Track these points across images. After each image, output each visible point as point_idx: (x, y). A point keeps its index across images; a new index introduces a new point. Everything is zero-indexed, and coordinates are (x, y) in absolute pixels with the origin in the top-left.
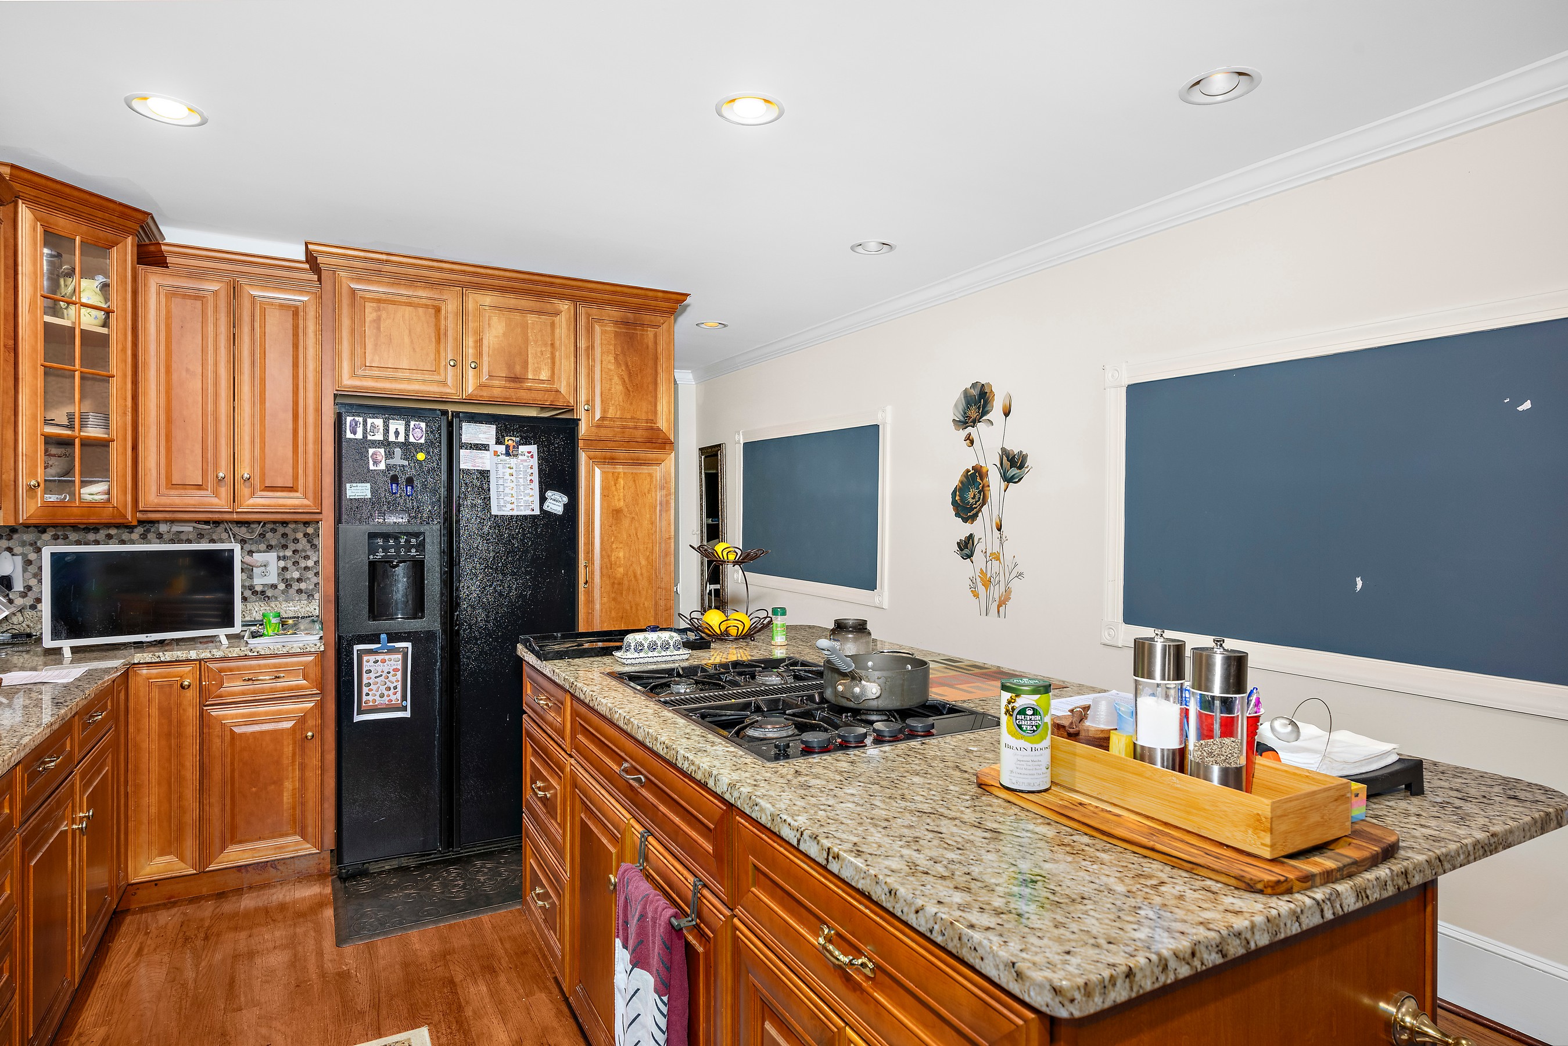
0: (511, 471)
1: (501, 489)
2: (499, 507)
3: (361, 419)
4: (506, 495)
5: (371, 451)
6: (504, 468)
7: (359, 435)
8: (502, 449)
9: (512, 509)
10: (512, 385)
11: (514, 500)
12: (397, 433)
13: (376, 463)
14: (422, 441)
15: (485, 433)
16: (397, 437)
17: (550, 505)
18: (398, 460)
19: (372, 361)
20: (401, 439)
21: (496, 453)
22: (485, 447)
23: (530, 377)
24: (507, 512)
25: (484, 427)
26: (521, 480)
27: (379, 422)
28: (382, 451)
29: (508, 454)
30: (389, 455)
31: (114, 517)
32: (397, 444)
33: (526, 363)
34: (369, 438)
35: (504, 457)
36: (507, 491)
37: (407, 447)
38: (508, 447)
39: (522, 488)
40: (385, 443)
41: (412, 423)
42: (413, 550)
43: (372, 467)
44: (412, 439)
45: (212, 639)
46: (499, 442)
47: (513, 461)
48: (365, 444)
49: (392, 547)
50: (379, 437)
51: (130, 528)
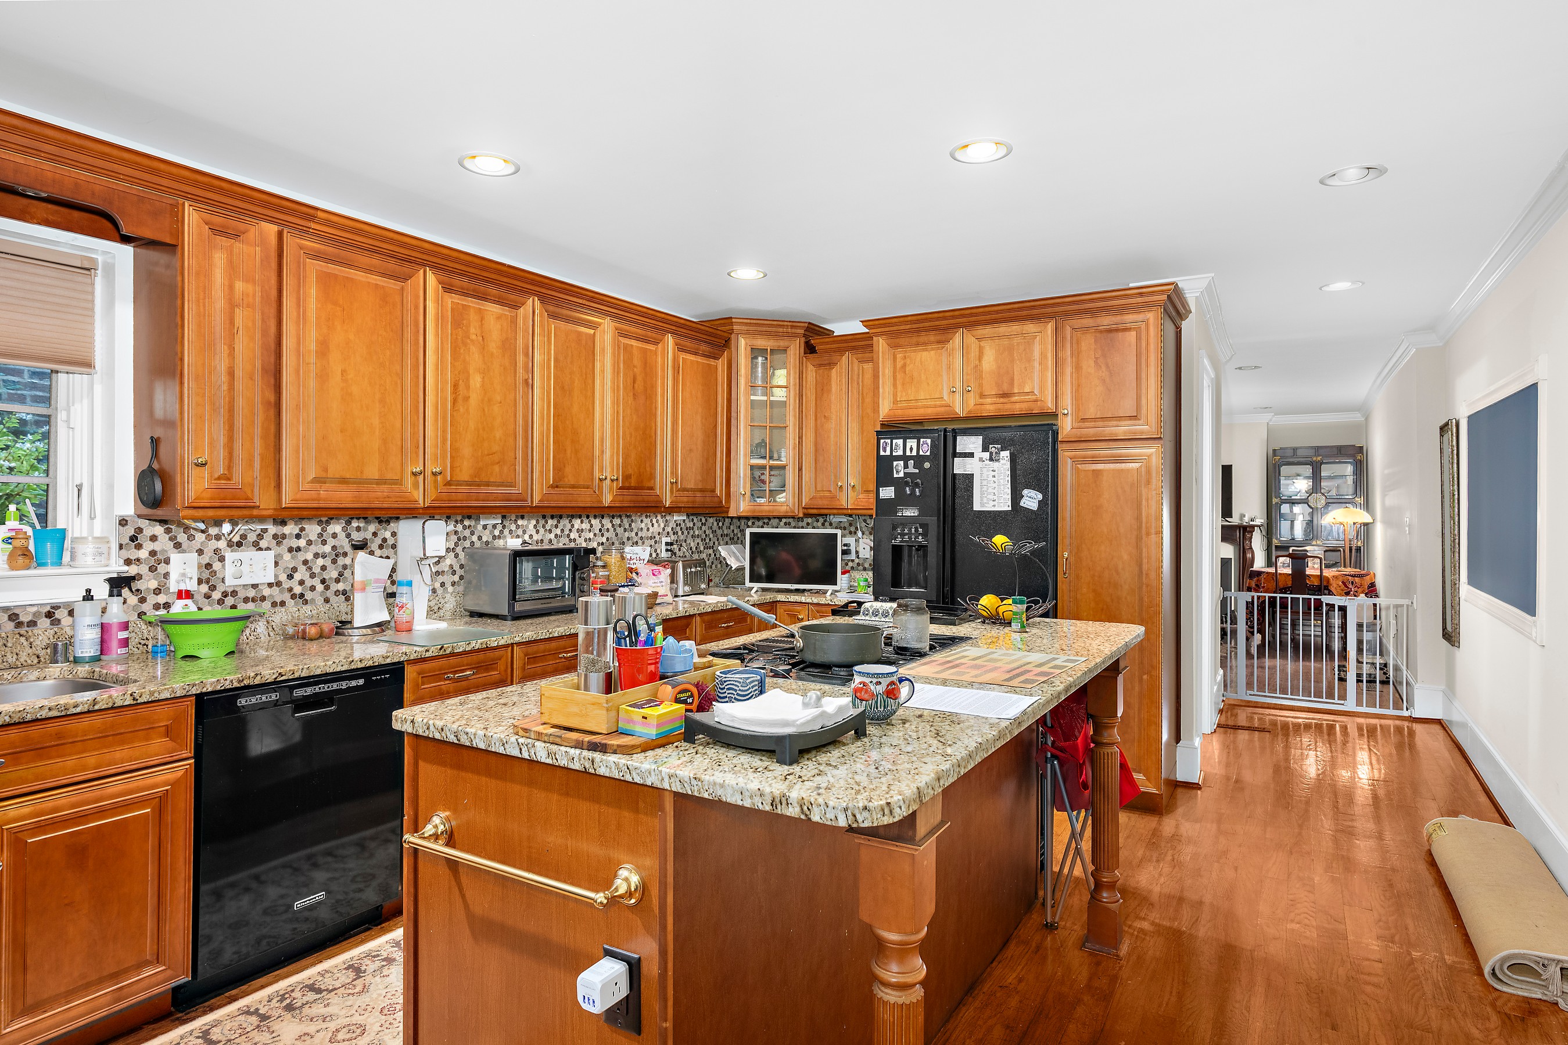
0: (994, 473)
1: (985, 488)
2: (982, 504)
3: (889, 441)
4: (990, 494)
5: (895, 463)
6: (988, 471)
7: (888, 453)
8: (987, 455)
9: (994, 506)
10: (1002, 400)
11: (995, 498)
12: (911, 449)
13: (897, 472)
14: (928, 453)
15: (974, 443)
16: (911, 452)
17: (1027, 502)
18: (911, 469)
19: (901, 396)
20: (914, 453)
21: (981, 460)
22: (971, 455)
23: (1016, 391)
24: (989, 507)
25: (973, 438)
26: (1002, 481)
27: (900, 442)
28: (902, 463)
29: (991, 459)
30: (906, 466)
31: (787, 512)
32: (911, 458)
33: (1012, 380)
34: (894, 454)
35: (988, 462)
36: (990, 490)
37: (919, 460)
38: (991, 454)
39: (1002, 487)
40: (905, 458)
41: (922, 440)
42: (920, 537)
43: (895, 476)
44: (921, 453)
45: (825, 592)
46: (985, 449)
47: (995, 465)
48: (892, 458)
49: (906, 534)
50: (900, 453)
51: (800, 519)
